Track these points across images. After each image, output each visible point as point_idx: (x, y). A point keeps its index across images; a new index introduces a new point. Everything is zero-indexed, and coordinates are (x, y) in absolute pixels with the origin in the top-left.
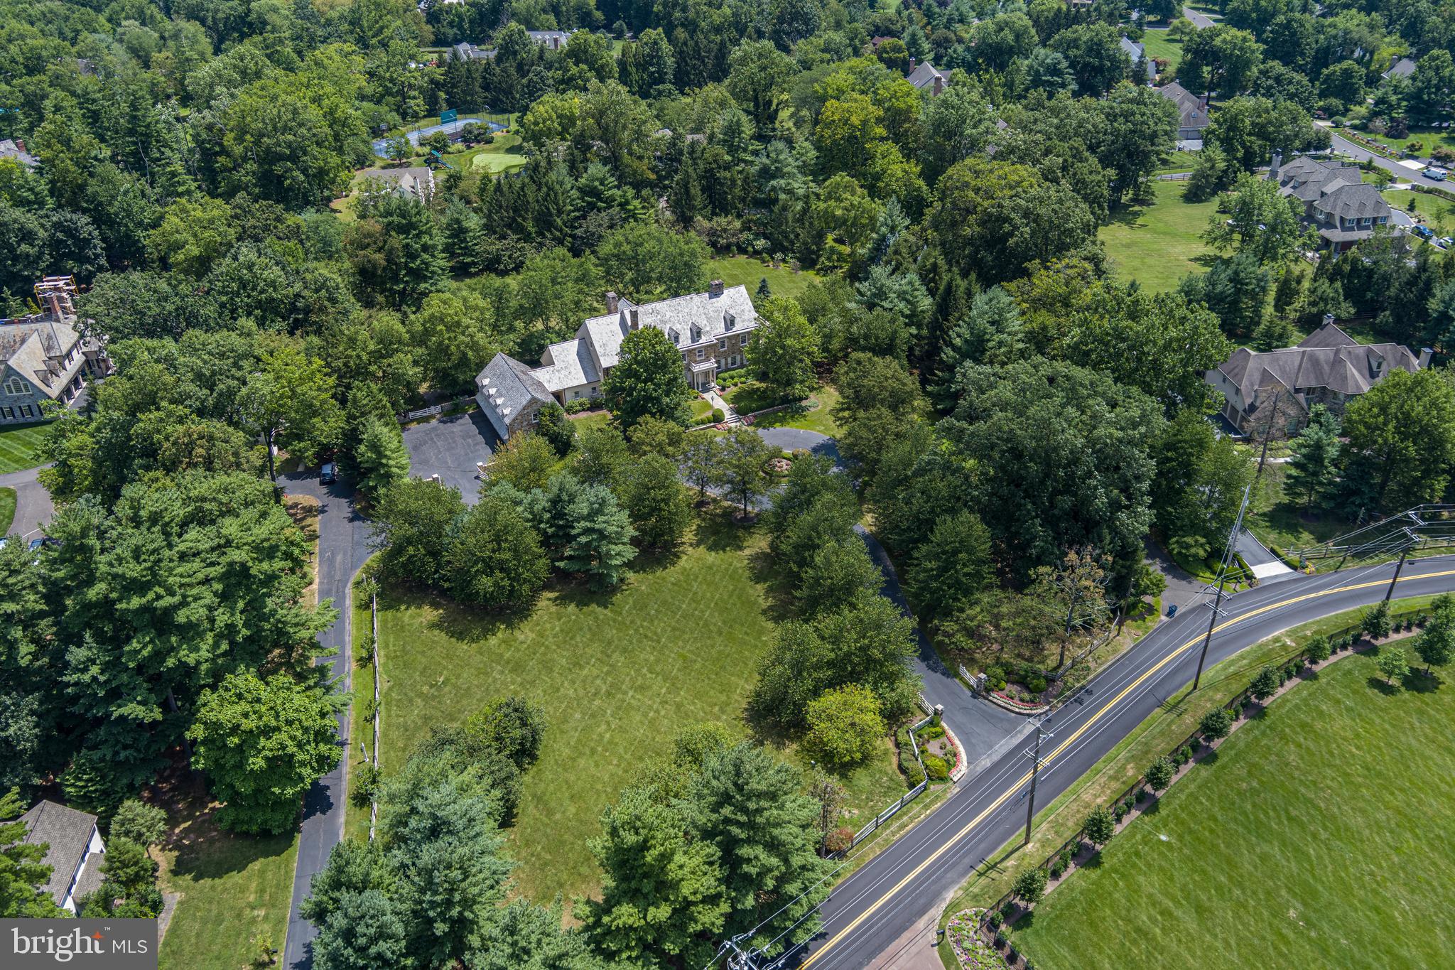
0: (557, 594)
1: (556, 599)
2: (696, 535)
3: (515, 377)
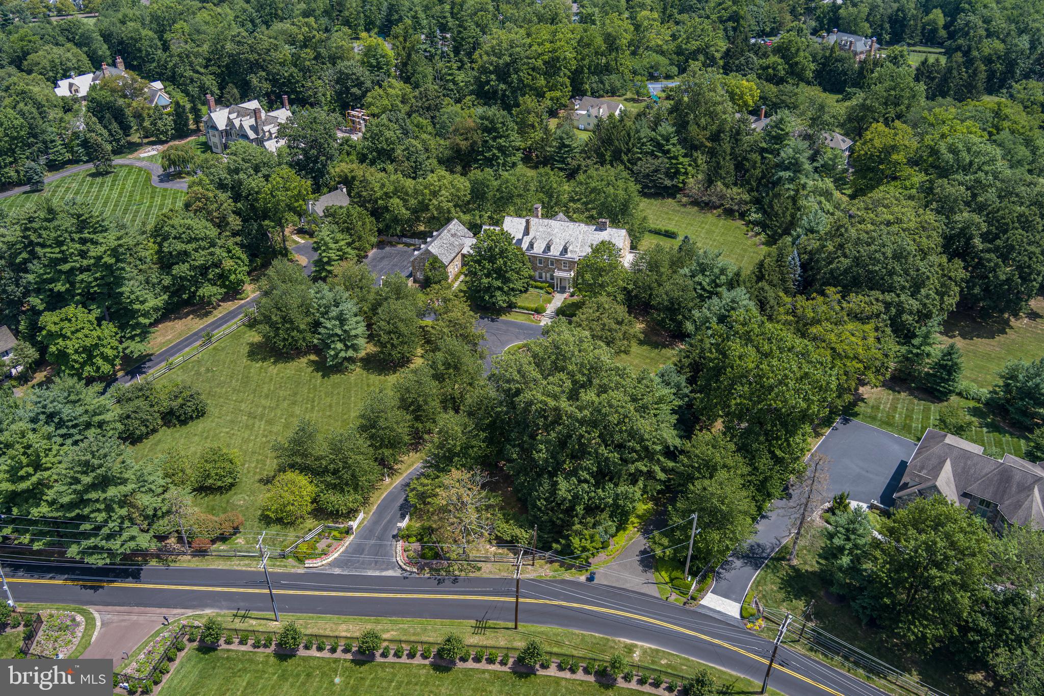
0: (315, 359)
3: (440, 235)
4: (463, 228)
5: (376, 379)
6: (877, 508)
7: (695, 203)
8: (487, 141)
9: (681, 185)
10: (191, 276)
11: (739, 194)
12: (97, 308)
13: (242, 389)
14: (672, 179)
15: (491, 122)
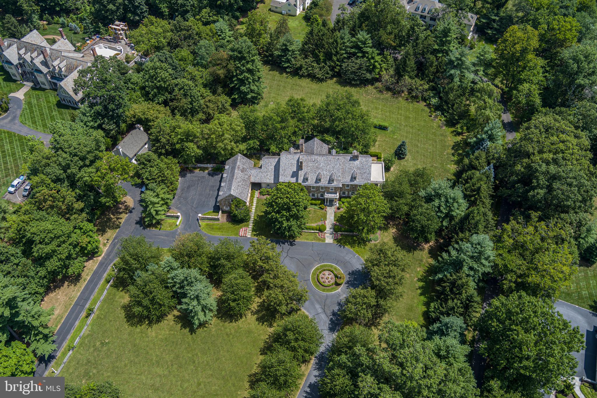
0: (178, 314)
1: (178, 317)
2: (258, 306)
3: (233, 176)
4: (246, 159)
5: (230, 326)
6: (587, 382)
7: (388, 89)
8: (239, 67)
9: (378, 76)
11: (421, 85)
13: (136, 360)
14: (371, 73)
15: (240, 52)
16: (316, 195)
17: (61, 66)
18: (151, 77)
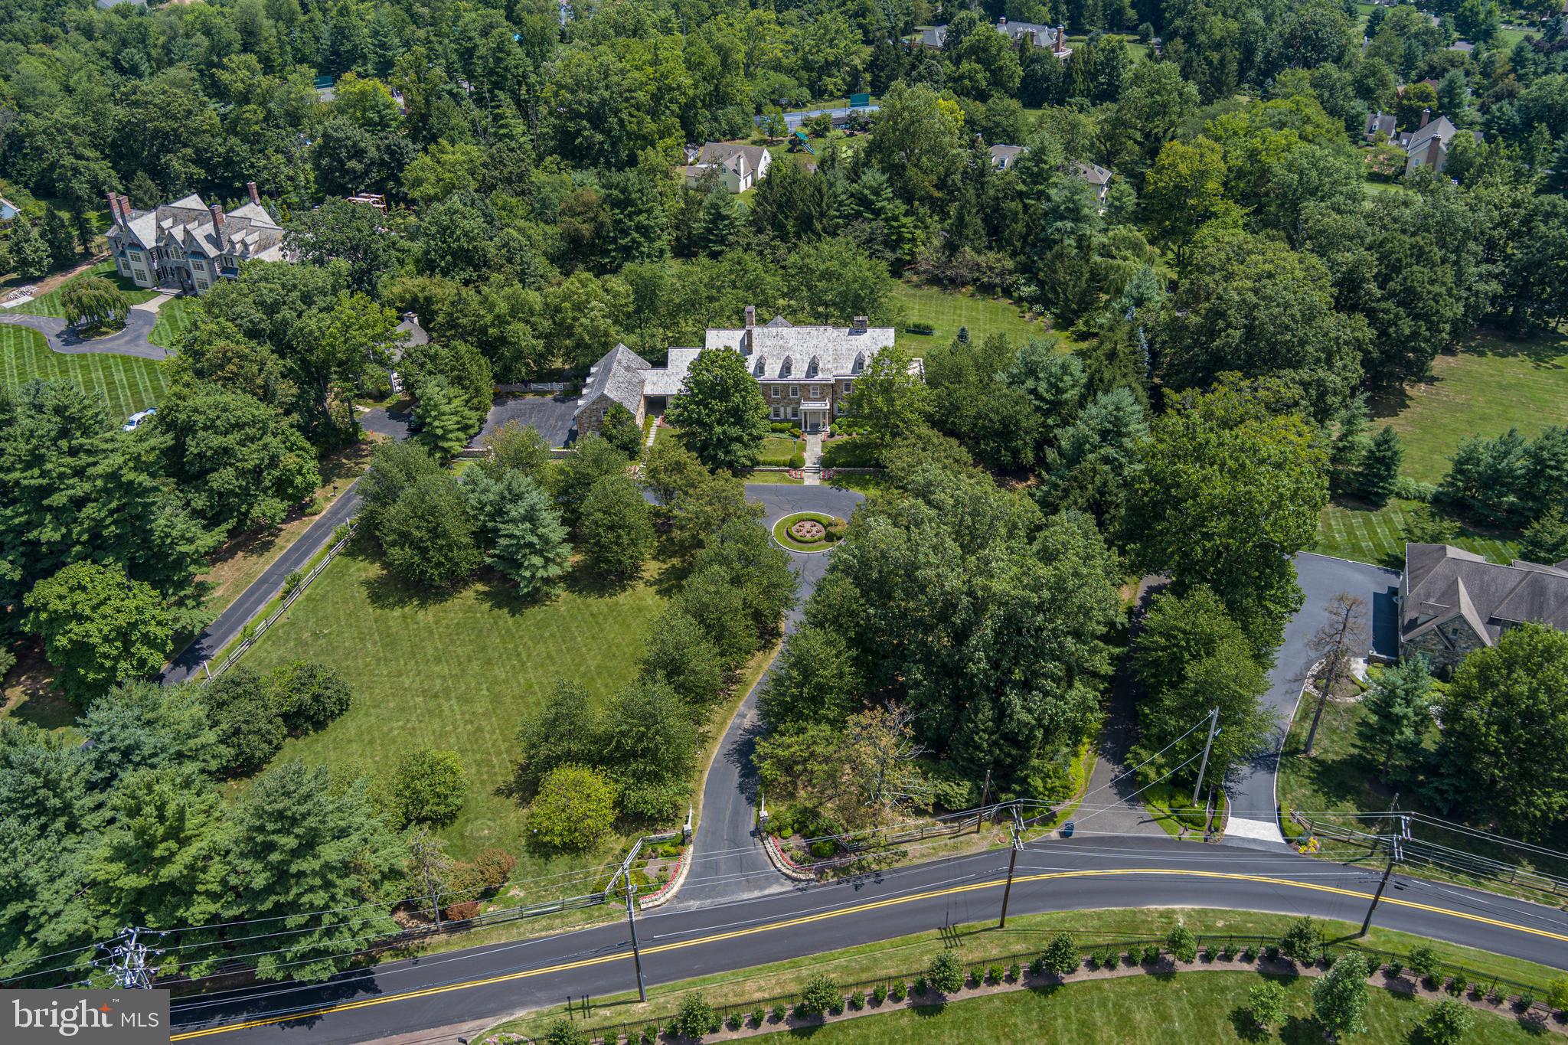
0: (487, 589)
1: (484, 593)
2: (660, 574)
3: (610, 370)
4: (633, 355)
5: (597, 604)
6: (1378, 660)
7: (934, 281)
8: (620, 221)
9: (908, 258)
10: (240, 487)
11: (999, 260)
12: (117, 560)
13: (389, 656)
14: (893, 250)
15: (623, 191)
16: (782, 410)
17: (249, 240)
18: (443, 230)
